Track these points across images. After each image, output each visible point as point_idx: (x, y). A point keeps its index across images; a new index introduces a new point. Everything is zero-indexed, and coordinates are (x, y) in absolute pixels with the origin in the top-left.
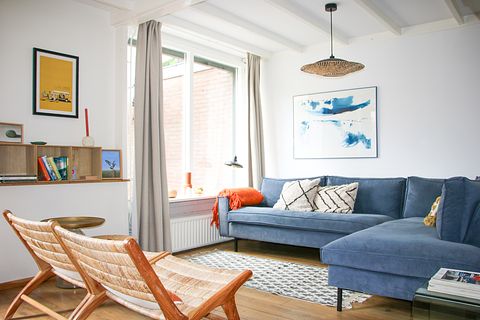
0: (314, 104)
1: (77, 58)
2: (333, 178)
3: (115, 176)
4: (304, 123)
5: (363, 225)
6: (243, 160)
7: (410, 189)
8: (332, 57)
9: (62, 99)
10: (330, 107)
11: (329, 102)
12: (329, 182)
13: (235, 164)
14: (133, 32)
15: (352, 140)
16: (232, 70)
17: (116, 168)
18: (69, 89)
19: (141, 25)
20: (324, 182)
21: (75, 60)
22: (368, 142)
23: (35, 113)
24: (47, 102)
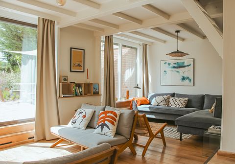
0: (169, 64)
1: (84, 50)
2: (177, 94)
3: (97, 93)
4: (165, 71)
5: (188, 112)
6: (141, 86)
7: (206, 99)
8: (178, 50)
9: (79, 65)
10: (176, 65)
11: (175, 64)
12: (175, 96)
13: (137, 87)
14: (103, 38)
15: (184, 79)
16: (136, 49)
17: (97, 90)
18: (81, 61)
19: (106, 37)
20: (173, 95)
21: (83, 51)
22: (190, 80)
23: (71, 71)
24: (75, 67)
